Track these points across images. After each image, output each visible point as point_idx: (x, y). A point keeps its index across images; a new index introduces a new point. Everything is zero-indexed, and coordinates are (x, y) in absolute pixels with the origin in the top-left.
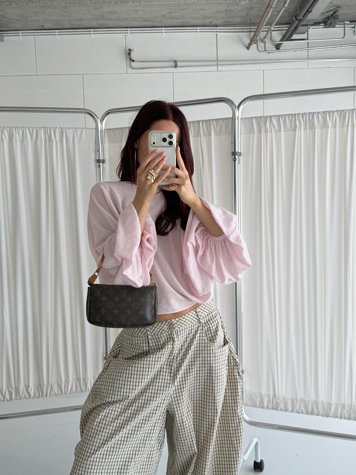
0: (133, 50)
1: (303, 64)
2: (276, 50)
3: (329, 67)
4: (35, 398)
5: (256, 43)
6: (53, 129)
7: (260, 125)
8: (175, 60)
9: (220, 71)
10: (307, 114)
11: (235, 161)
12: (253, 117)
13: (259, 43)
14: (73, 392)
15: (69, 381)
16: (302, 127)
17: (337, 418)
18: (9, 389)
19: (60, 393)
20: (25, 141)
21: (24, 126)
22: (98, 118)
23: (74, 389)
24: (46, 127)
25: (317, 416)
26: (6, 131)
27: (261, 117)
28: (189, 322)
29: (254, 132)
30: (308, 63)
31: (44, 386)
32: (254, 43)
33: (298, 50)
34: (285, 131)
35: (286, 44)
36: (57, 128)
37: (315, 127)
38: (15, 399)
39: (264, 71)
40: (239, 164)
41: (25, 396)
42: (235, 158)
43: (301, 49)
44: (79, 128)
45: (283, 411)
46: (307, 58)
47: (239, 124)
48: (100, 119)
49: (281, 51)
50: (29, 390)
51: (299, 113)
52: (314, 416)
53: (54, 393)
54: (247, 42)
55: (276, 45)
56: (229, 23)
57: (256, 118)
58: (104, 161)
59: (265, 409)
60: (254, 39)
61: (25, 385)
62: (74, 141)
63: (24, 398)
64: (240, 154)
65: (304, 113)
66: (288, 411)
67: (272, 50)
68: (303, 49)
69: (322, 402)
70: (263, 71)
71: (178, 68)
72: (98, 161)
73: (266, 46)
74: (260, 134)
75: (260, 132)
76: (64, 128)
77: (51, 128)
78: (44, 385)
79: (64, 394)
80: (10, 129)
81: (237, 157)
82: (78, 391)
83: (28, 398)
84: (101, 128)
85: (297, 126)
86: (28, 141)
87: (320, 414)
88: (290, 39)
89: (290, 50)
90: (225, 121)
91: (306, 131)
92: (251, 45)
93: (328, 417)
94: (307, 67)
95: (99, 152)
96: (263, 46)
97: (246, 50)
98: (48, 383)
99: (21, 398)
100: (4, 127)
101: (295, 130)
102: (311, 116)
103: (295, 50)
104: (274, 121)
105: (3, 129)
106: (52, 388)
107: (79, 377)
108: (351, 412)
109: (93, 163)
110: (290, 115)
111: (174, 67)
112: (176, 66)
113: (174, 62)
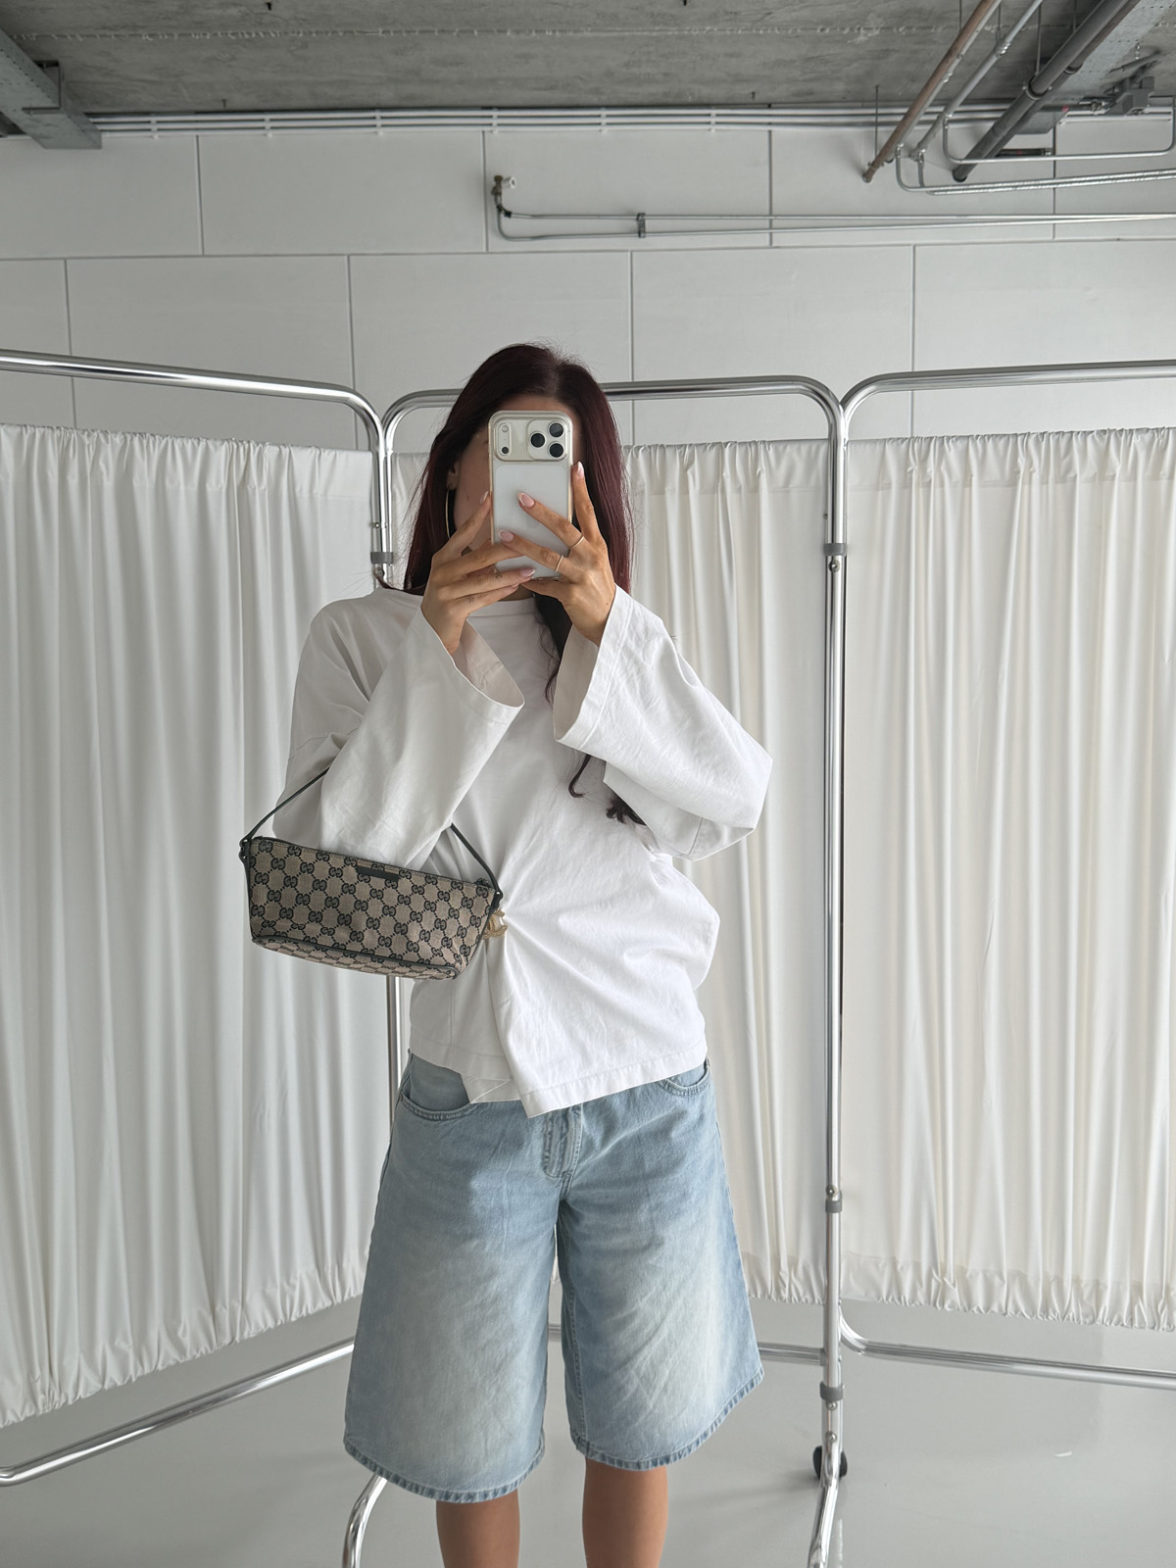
0: (508, 179)
1: (1038, 229)
2: (954, 182)
3: (1118, 240)
5: (896, 160)
8: (640, 211)
9: (778, 247)
13: (902, 160)
30: (1054, 224)
32: (887, 161)
33: (1026, 183)
35: (986, 165)
39: (917, 248)
43: (1033, 182)
46: (1052, 212)
49: (971, 187)
54: (867, 156)
55: (956, 167)
56: (811, 98)
60: (891, 150)
67: (943, 184)
68: (1041, 182)
70: (911, 248)
71: (647, 238)
73: (925, 171)
88: (999, 150)
89: (1000, 185)
92: (878, 167)
94: (1051, 238)
96: (916, 170)
97: (861, 180)
103: (1017, 184)
111: (637, 235)
112: (642, 229)
113: (635, 217)
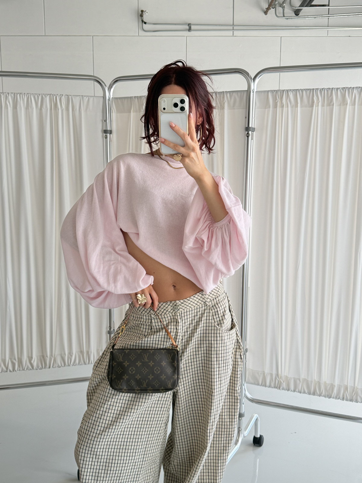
0: (145, 11)
1: (323, 32)
2: (295, 16)
3: (349, 36)
4: (38, 369)
5: (275, 8)
6: (59, 96)
7: (276, 99)
8: (189, 23)
9: (235, 36)
10: (325, 90)
11: (248, 137)
12: (269, 91)
13: (277, 8)
14: (76, 365)
15: (73, 354)
16: (319, 103)
17: (339, 400)
18: (12, 360)
19: (63, 365)
20: (29, 108)
21: (28, 93)
22: (106, 85)
23: (77, 361)
24: (51, 94)
25: (319, 397)
26: (10, 97)
27: (277, 90)
28: (194, 305)
29: (270, 106)
30: (328, 30)
31: (47, 358)
32: (272, 8)
33: (318, 16)
34: (301, 107)
35: (306, 10)
36: (63, 95)
37: (334, 103)
38: (19, 369)
39: (282, 37)
40: (252, 140)
41: (28, 367)
42: (248, 133)
43: (322, 16)
44: (85, 96)
45: (285, 390)
46: (327, 26)
47: (253, 97)
48: (108, 87)
49: (300, 17)
50: (32, 362)
51: (317, 88)
52: (316, 396)
53: (57, 365)
54: (266, 6)
55: (295, 10)
57: (272, 91)
58: (111, 132)
59: (267, 387)
60: (273, 4)
61: (28, 357)
62: (81, 110)
63: (27, 369)
64: (253, 130)
65: (323, 89)
66: (290, 390)
67: (291, 16)
68: (323, 16)
69: (325, 382)
70: (280, 37)
72: (105, 132)
73: (285, 11)
74: (275, 109)
75: (275, 106)
76: (70, 95)
77: (57, 95)
78: (47, 356)
79: (67, 366)
80: (15, 95)
81: (250, 132)
82: (81, 363)
83: (31, 369)
84: (109, 97)
85: (314, 102)
86: (33, 108)
87: (323, 395)
88: (310, 5)
89: (310, 17)
90: (239, 94)
91: (323, 107)
92: (269, 10)
93: (330, 398)
94: (327, 35)
95: (106, 122)
96: (282, 11)
97: (264, 14)
98: (51, 355)
99: (24, 369)
100: (8, 93)
101: (312, 106)
102: (330, 92)
103: (315, 16)
104: (291, 95)
105: (7, 95)
106: (55, 360)
107: (82, 350)
108: (353, 394)
109: (100, 134)
110: (308, 90)
111: (188, 31)
112: (190, 29)
113: (188, 25)
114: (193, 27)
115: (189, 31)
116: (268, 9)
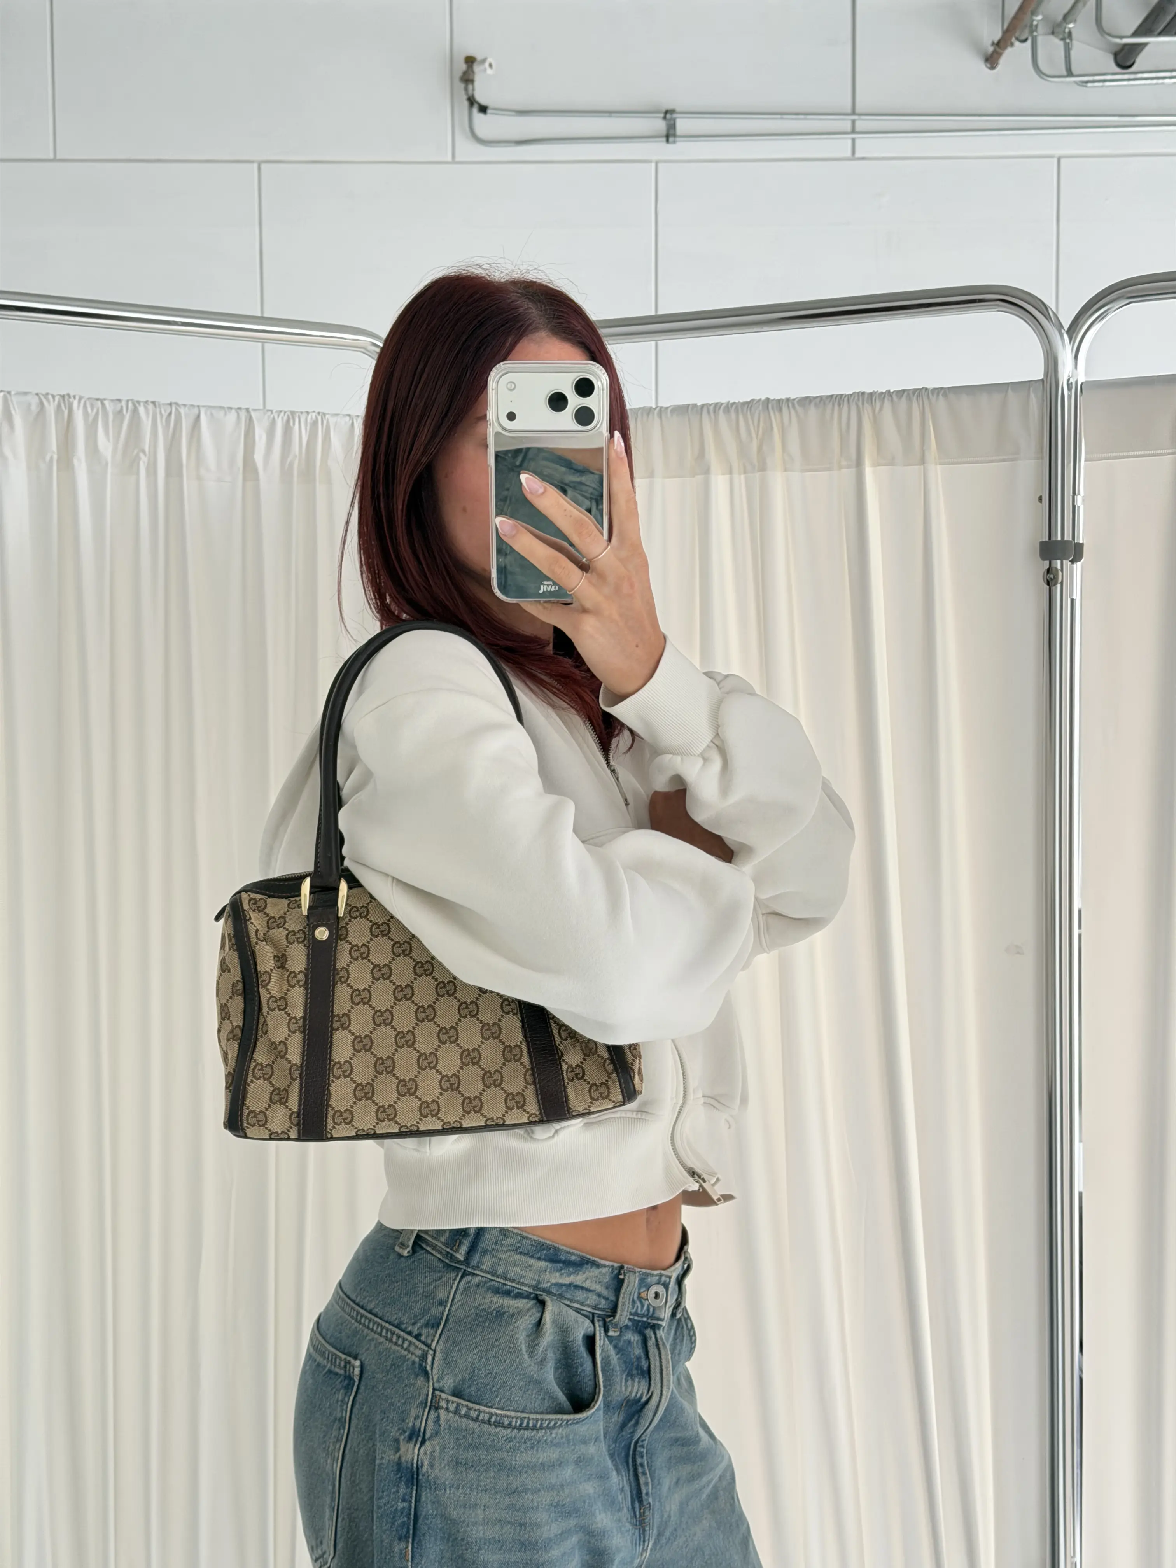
0: (483, 60)
2: (1117, 69)
8: (670, 107)
35: (1161, 48)
39: (1063, 161)
49: (1139, 78)
70: (1055, 161)
71: (678, 144)
111: (664, 139)
112: (672, 132)
113: (662, 115)
114: (683, 125)
115: (668, 141)
116: (1001, 45)
